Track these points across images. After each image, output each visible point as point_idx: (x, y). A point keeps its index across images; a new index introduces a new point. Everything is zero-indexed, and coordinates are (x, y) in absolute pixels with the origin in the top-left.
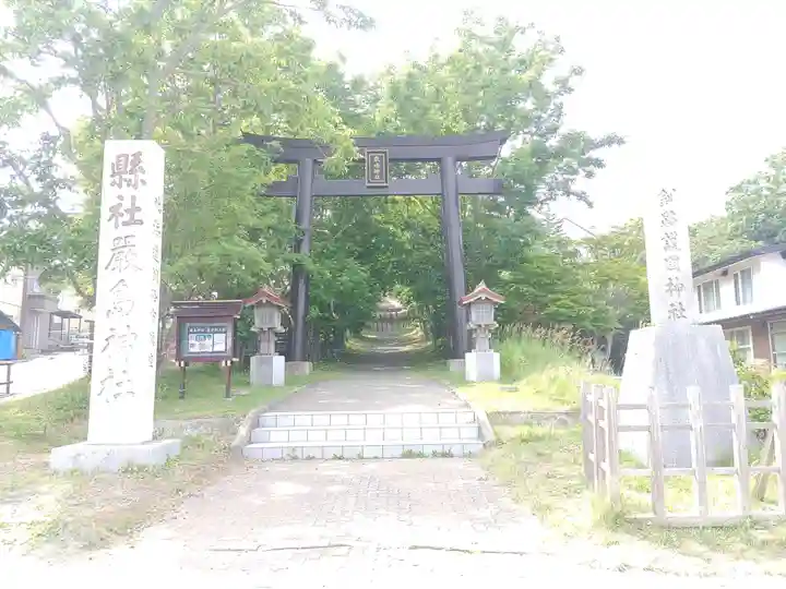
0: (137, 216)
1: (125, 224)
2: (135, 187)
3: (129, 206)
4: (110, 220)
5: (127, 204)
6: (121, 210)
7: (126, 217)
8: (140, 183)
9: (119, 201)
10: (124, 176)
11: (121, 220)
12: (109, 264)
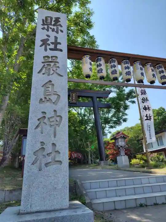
0: (59, 47)
1: (51, 49)
2: (57, 32)
3: (54, 41)
4: (41, 46)
5: (52, 40)
6: (49, 42)
7: (52, 46)
8: (60, 31)
9: (46, 37)
10: (50, 26)
11: (48, 47)
12: (41, 71)
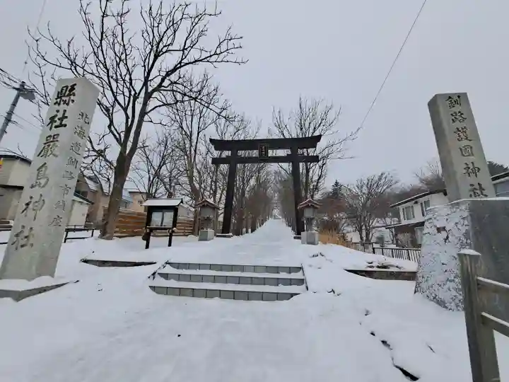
0: (64, 122)
2: (68, 104)
3: (61, 116)
4: (48, 125)
6: (56, 119)
8: (71, 102)
9: (56, 113)
10: (63, 98)
12: (40, 153)
